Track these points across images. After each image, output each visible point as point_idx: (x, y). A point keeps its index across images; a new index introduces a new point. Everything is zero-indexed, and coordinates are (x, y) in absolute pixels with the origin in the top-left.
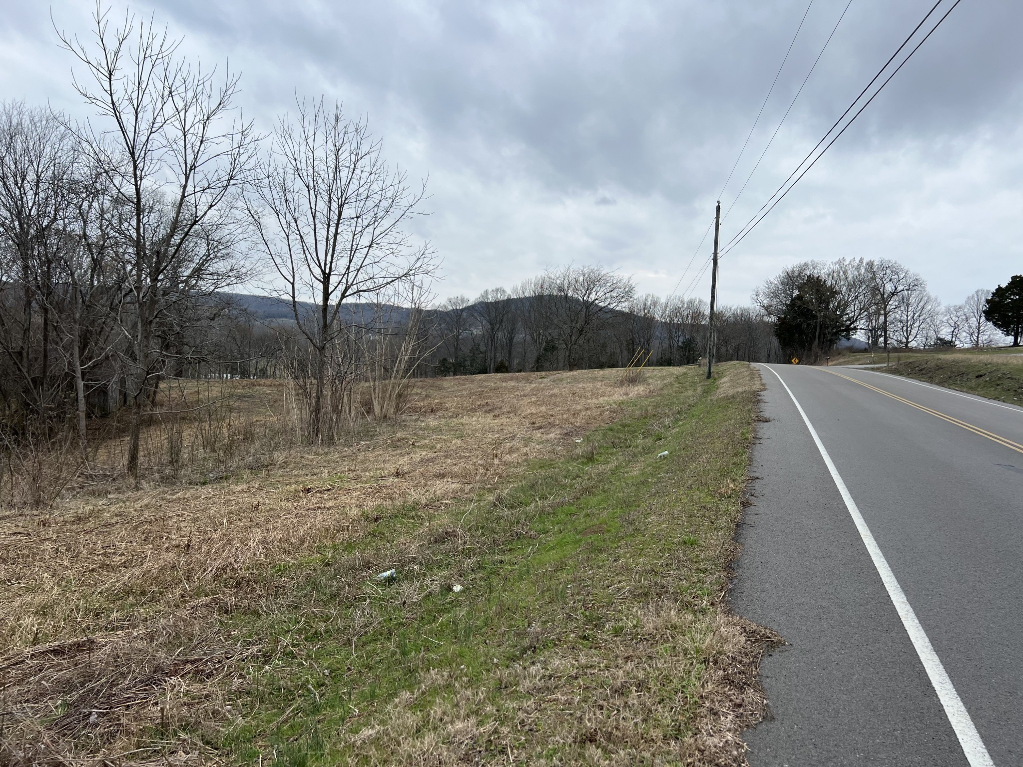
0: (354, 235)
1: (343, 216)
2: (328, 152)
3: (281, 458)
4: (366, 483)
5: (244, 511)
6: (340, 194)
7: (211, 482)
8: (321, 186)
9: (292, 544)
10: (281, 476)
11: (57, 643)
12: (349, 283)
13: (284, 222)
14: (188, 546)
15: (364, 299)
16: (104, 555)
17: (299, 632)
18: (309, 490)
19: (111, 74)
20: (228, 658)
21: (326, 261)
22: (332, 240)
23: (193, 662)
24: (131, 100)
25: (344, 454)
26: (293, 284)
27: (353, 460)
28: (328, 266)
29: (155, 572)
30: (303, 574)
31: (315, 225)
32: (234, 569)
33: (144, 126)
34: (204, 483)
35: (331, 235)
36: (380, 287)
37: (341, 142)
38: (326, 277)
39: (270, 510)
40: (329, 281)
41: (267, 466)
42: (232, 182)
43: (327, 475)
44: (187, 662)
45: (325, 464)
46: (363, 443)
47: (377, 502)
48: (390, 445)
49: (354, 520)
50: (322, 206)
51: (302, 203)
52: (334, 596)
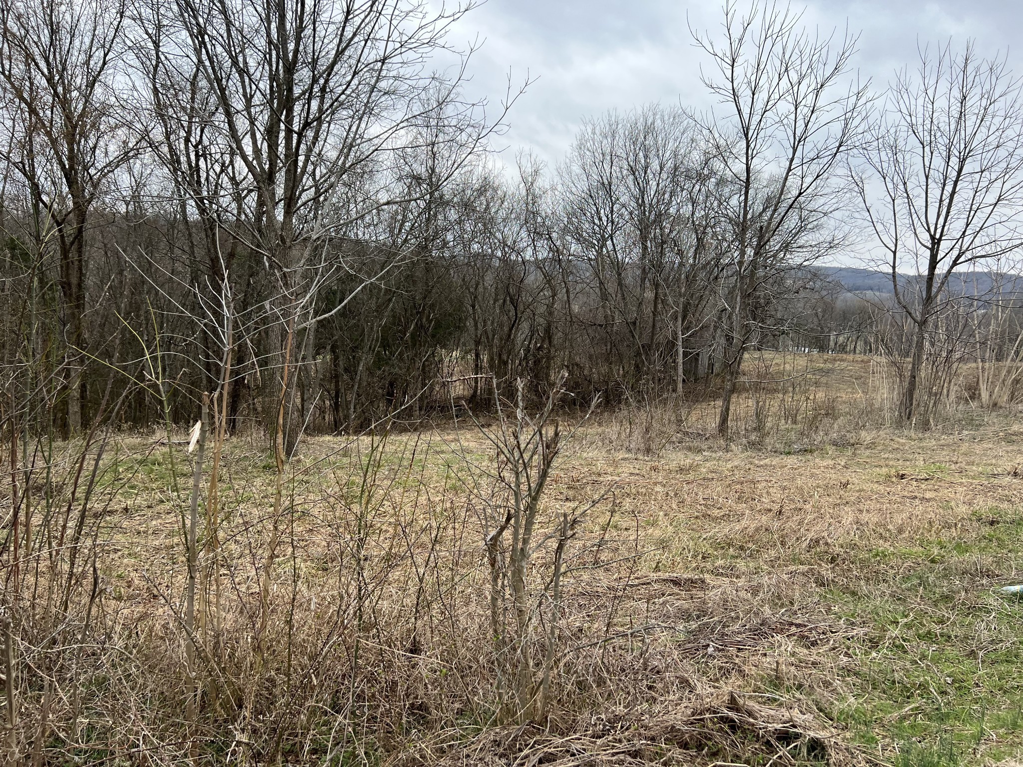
0: (976, 192)
1: (963, 172)
2: (952, 100)
3: (868, 438)
4: (973, 478)
5: (832, 488)
6: (963, 146)
7: (795, 453)
8: (940, 140)
9: (888, 530)
10: (868, 457)
11: (675, 575)
12: (964, 248)
13: (890, 186)
14: (780, 512)
15: (981, 267)
16: (705, 505)
17: (908, 626)
18: (902, 477)
19: (734, 61)
20: (832, 632)
21: (936, 224)
22: (948, 201)
23: (798, 626)
24: (749, 83)
25: (942, 442)
26: (895, 253)
27: (954, 450)
28: (939, 231)
29: (751, 530)
30: (905, 565)
31: (927, 185)
32: (827, 544)
33: (759, 106)
34: (789, 453)
35: (947, 194)
36: (1004, 252)
37: (969, 87)
38: (936, 242)
39: (860, 491)
40: (938, 247)
41: (853, 445)
42: (841, 149)
43: (922, 463)
44: (791, 624)
45: (918, 450)
46: (967, 432)
47: (991, 503)
48: (1004, 439)
49: (963, 519)
50: (938, 162)
51: (914, 163)
52: (946, 598)
